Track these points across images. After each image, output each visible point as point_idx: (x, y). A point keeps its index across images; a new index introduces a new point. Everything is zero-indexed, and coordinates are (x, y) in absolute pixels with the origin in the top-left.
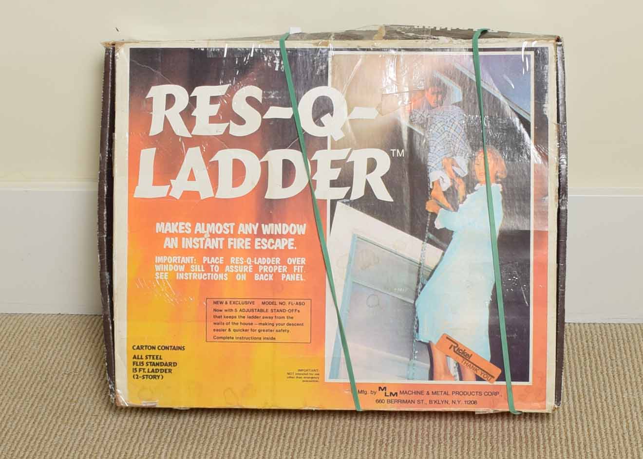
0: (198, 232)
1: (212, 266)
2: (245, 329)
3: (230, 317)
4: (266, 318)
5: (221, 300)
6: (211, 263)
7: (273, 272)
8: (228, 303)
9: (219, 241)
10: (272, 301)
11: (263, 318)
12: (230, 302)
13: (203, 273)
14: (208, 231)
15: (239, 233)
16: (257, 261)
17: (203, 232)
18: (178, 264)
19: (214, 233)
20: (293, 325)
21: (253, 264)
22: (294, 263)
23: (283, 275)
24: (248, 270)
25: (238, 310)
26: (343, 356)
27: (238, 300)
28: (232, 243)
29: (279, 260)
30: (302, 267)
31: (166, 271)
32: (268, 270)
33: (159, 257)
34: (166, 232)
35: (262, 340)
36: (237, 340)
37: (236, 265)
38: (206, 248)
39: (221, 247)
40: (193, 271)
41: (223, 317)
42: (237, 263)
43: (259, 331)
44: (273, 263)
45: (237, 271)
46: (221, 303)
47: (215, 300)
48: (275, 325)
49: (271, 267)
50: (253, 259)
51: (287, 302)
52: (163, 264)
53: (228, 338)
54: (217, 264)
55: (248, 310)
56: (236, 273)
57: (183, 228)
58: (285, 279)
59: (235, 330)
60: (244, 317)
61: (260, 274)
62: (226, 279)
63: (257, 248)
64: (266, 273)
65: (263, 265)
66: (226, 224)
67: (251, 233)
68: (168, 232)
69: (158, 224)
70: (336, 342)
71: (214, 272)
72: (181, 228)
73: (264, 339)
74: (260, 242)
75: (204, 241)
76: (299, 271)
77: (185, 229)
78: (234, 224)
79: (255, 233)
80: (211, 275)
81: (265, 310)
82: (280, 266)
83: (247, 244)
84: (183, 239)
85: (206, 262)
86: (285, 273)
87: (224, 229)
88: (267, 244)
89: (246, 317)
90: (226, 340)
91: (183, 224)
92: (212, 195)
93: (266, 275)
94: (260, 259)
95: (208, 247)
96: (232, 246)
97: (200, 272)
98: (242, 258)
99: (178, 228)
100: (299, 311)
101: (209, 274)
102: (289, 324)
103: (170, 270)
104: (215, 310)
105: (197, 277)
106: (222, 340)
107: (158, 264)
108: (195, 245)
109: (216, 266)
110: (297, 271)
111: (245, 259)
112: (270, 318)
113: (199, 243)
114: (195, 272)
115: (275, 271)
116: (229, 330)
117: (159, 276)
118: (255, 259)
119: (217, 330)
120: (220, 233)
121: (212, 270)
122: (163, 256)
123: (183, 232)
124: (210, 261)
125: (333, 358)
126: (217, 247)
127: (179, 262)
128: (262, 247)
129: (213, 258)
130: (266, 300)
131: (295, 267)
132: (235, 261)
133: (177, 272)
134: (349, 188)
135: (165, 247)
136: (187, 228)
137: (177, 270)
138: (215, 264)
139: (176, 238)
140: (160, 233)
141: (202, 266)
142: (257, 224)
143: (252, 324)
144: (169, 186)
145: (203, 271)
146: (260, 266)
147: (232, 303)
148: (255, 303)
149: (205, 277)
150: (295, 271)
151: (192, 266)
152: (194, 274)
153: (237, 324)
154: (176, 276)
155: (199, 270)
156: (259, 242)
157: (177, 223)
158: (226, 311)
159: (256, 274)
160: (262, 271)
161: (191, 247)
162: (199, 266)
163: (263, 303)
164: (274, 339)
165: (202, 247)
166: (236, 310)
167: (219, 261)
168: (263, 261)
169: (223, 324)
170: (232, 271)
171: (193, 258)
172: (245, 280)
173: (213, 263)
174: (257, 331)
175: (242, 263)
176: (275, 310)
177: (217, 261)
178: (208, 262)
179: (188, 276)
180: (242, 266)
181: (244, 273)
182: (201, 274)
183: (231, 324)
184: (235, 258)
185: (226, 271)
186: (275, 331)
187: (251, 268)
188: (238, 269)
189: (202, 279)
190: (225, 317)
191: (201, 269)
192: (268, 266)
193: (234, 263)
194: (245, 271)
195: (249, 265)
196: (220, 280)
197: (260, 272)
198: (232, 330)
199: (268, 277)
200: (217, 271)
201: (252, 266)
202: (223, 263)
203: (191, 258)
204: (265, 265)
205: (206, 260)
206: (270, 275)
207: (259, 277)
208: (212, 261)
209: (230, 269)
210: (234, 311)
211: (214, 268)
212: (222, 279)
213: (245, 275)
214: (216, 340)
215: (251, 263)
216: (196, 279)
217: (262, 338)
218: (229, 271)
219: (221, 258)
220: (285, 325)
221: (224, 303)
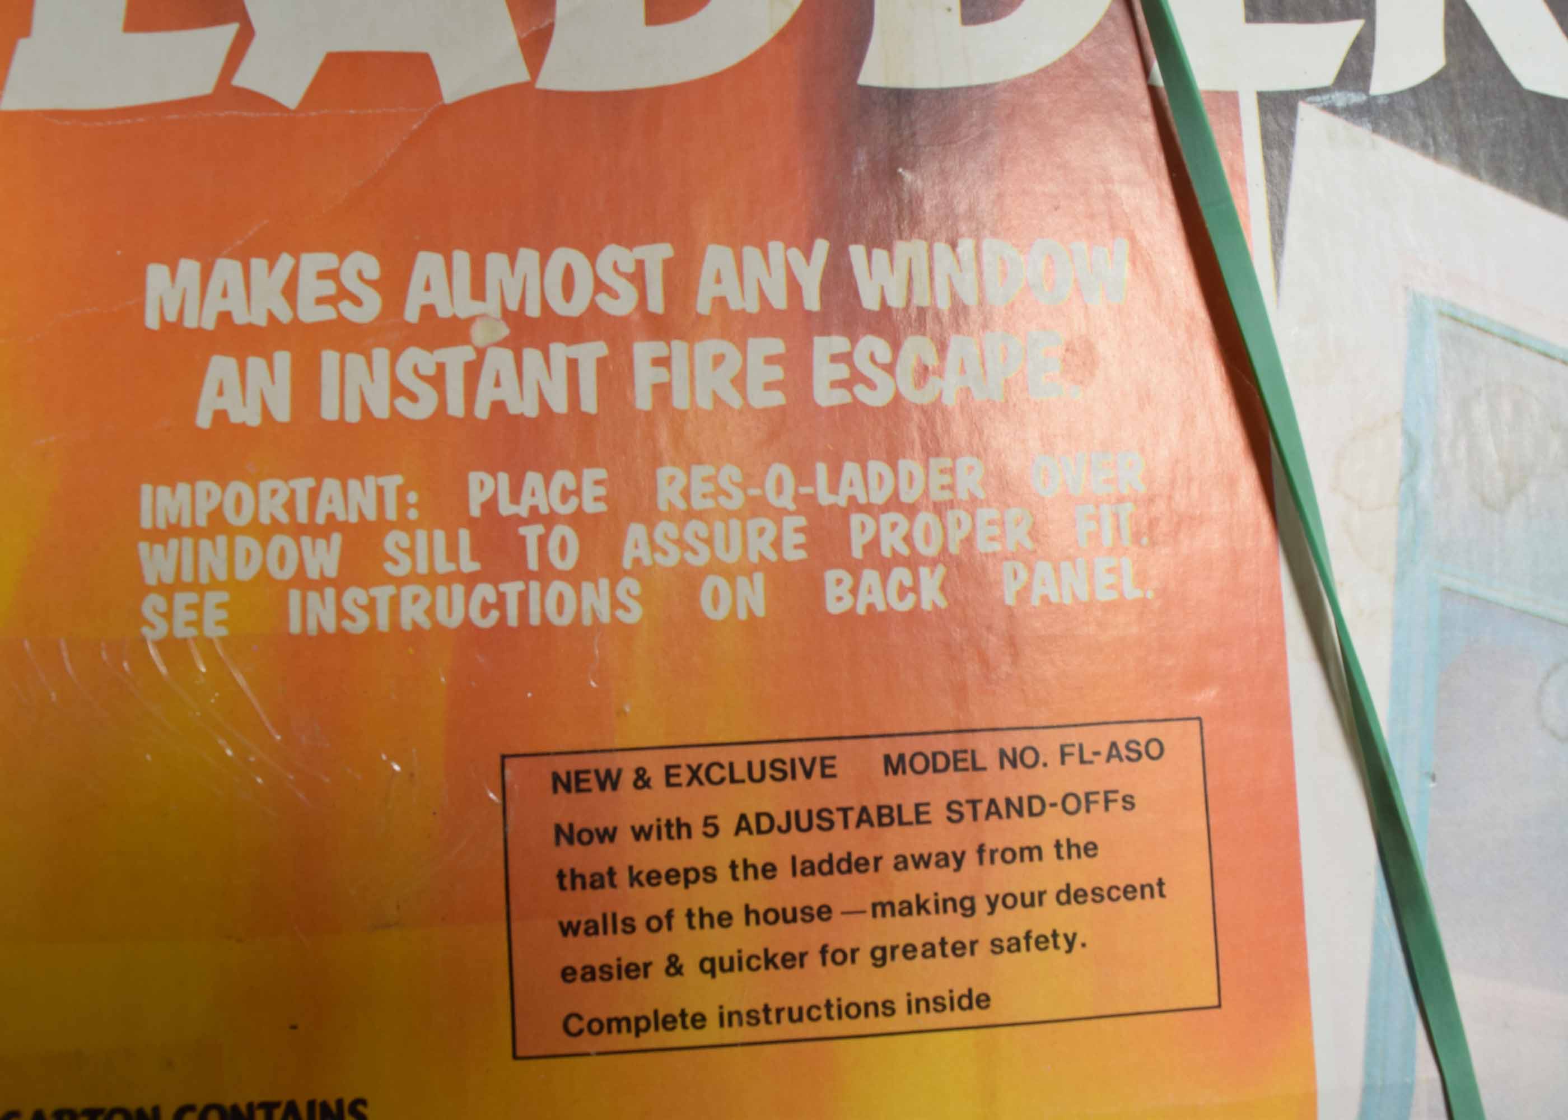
0: (428, 310)
1: (531, 533)
2: (778, 949)
3: (672, 876)
4: (922, 861)
5: (601, 763)
6: (523, 511)
7: (944, 556)
8: (656, 775)
9: (573, 364)
10: (948, 744)
11: (901, 863)
12: (670, 772)
13: (470, 581)
14: (492, 306)
15: (703, 305)
16: (834, 488)
17: (465, 307)
18: (297, 531)
19: (533, 310)
20: (1098, 895)
21: (807, 504)
23: (1008, 567)
24: (777, 544)
25: (727, 824)
26: (1426, 1071)
27: (723, 756)
28: (661, 375)
29: (980, 470)
31: (215, 585)
32: (908, 539)
33: (164, 491)
34: (209, 323)
35: (901, 1020)
36: (729, 1034)
37: (691, 514)
38: (482, 411)
39: (589, 404)
40: (402, 569)
41: (622, 877)
42: (698, 503)
43: (881, 957)
44: (937, 495)
45: (701, 559)
46: (609, 780)
47: (564, 766)
48: (982, 906)
49: (924, 517)
50: (804, 475)
51: (1048, 744)
52: (196, 532)
53: (667, 1023)
54: (567, 520)
55: (793, 821)
56: (700, 573)
57: (329, 288)
58: (1023, 593)
59: (711, 966)
60: (769, 871)
61: (855, 569)
62: (634, 615)
63: (826, 396)
64: (898, 559)
65: (875, 511)
66: (612, 254)
67: (779, 301)
68: (225, 317)
69: (157, 275)
70: (1374, 985)
71: (546, 574)
72: (310, 287)
73: (914, 1005)
74: (846, 358)
75: (473, 371)
76: (1108, 540)
77: (344, 293)
78: (665, 250)
79: (812, 302)
80: (523, 597)
81: (909, 815)
82: (984, 514)
83: (760, 373)
84: (330, 359)
85: (490, 505)
86: (1020, 554)
87: (600, 286)
88: (890, 368)
89: (784, 868)
90: (652, 1038)
91: (328, 260)
92: (520, 74)
93: (901, 575)
94: (851, 470)
95: (498, 407)
96: (662, 392)
97: (448, 579)
98: (730, 473)
99: (290, 291)
100: (1129, 803)
101: (512, 589)
102: (1070, 895)
103: (245, 573)
104: (567, 835)
105: (430, 611)
106: (626, 1040)
107: (158, 536)
108: (413, 398)
109: (560, 530)
110: (1094, 537)
111: (751, 479)
112: (943, 860)
113: (438, 380)
114: (413, 578)
115: (954, 549)
116: (674, 966)
117: (168, 616)
118: (822, 470)
119: (590, 974)
120: (576, 307)
121: (533, 564)
122: (192, 482)
123: (327, 313)
124: (515, 497)
125: (1367, 1090)
126: (560, 405)
127: (302, 517)
128: (861, 391)
129: (533, 479)
130: (908, 746)
132: (686, 494)
133: (290, 584)
134: (1353, 27)
135: (204, 420)
136: (352, 284)
137: (289, 572)
138: (550, 520)
139: (283, 359)
140: (172, 329)
141: (464, 536)
142: (821, 247)
143: (824, 912)
144: (229, 31)
145: (469, 565)
146: (856, 519)
147: (685, 775)
148: (840, 768)
149: (486, 608)
150: (1083, 542)
151: (394, 541)
152: (408, 592)
153: (724, 919)
154: (284, 616)
155: (443, 566)
156: (835, 358)
157: (286, 262)
158: (640, 833)
159: (831, 576)
160: (873, 545)
161: (381, 410)
162: (440, 536)
163: (894, 766)
164: (983, 1001)
165: (456, 407)
166: (709, 821)
167: (578, 492)
168: (873, 481)
169: (629, 926)
170: (672, 559)
171: (398, 480)
172: (760, 612)
173: (534, 509)
174: (863, 957)
175: (737, 501)
176: (974, 803)
177: (565, 495)
178: (506, 508)
179: (371, 608)
180: (735, 524)
181: (756, 568)
182: (459, 589)
183: (680, 920)
184: (688, 473)
185: (627, 564)
186: (983, 949)
187: (797, 530)
188: (709, 541)
189: (467, 622)
190: (634, 879)
191: (452, 554)
192: (911, 511)
193: (681, 505)
194: (754, 558)
195: (784, 512)
196: (587, 620)
197: (857, 553)
198: (690, 964)
199: (915, 589)
200: (568, 564)
201: (801, 521)
202: (602, 507)
203: (383, 481)
204: (886, 508)
205: (487, 494)
206: (924, 571)
207: (854, 591)
208: (527, 500)
209: (654, 547)
210: (698, 828)
211: (543, 541)
212: (605, 618)
213: (759, 577)
214: (586, 1042)
215: (797, 498)
216: (426, 623)
217: (901, 1006)
218: (647, 561)
219: (590, 475)
220: (1049, 899)
221: (628, 777)
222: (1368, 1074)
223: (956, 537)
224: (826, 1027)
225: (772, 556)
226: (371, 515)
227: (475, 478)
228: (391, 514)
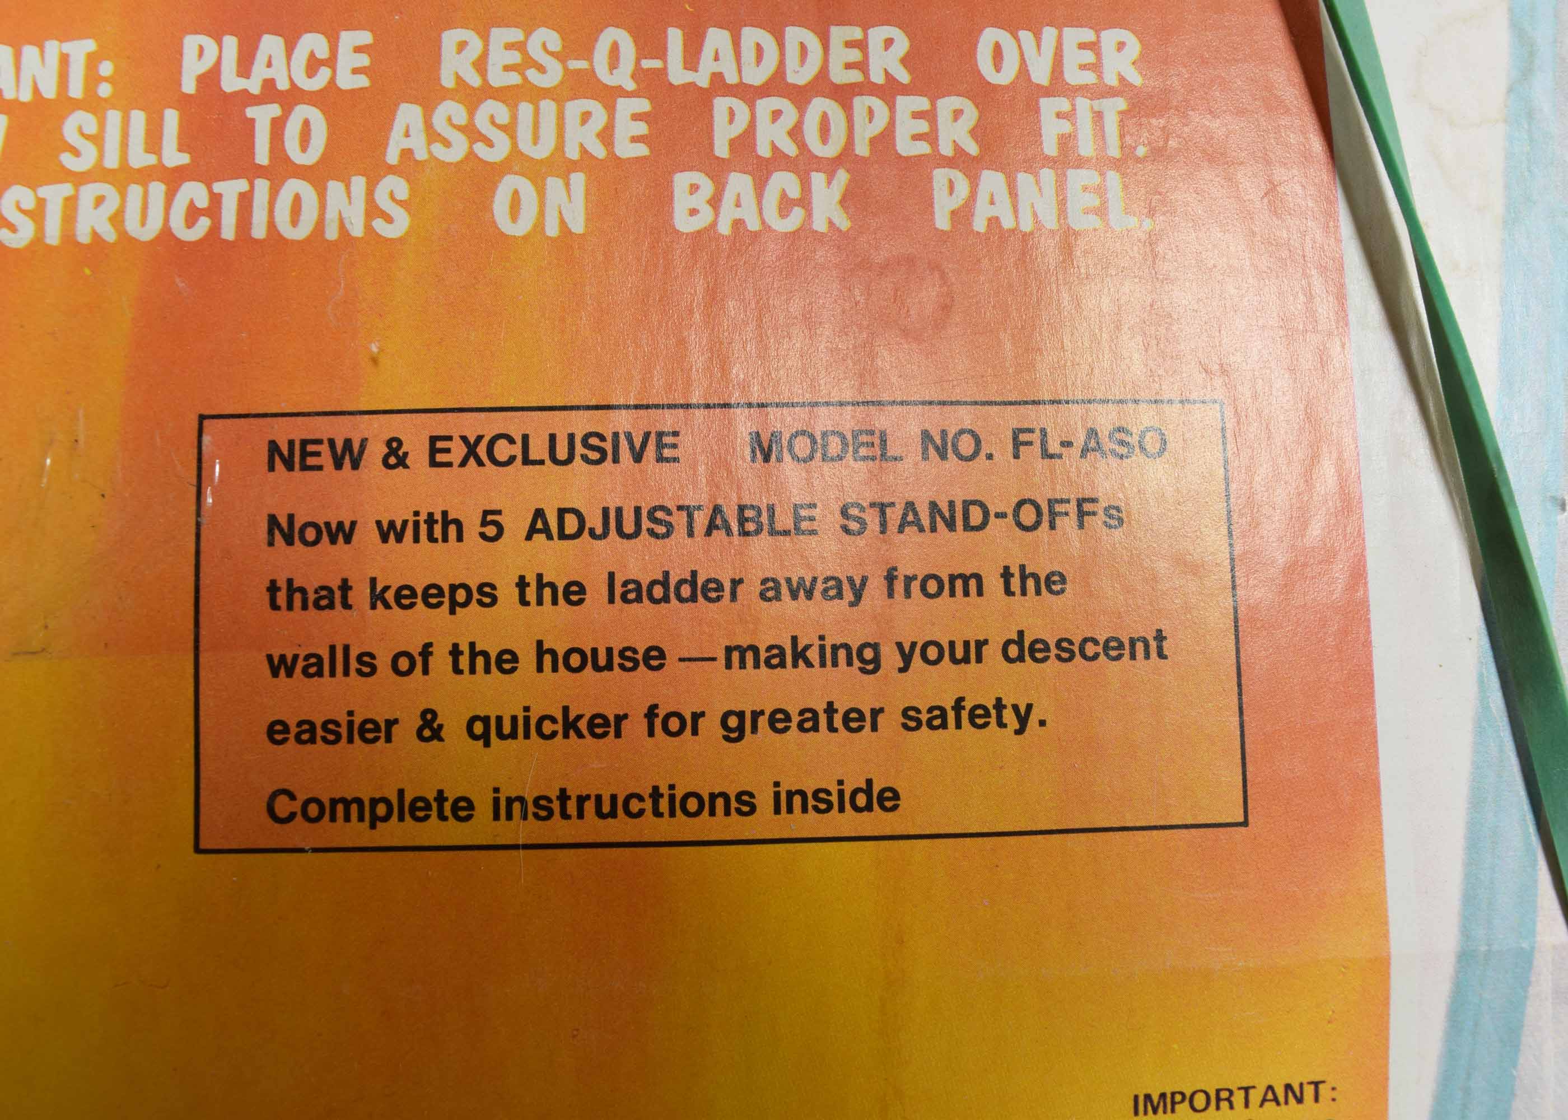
1: (263, 115)
2: (583, 708)
3: (432, 596)
4: (802, 589)
5: (339, 430)
6: (254, 86)
7: (846, 156)
8: (417, 450)
10: (846, 421)
11: (771, 591)
12: (435, 445)
13: (174, 178)
16: (691, 62)
20: (1065, 651)
21: (651, 83)
22: (1041, 74)
23: (940, 176)
24: (606, 136)
25: (517, 523)
27: (515, 425)
29: (902, 44)
30: (1114, 107)
32: (796, 133)
35: (765, 819)
36: (507, 832)
37: (488, 92)
41: (360, 595)
42: (498, 78)
43: (737, 727)
44: (840, 76)
45: (497, 153)
46: (349, 455)
47: (284, 432)
48: (890, 658)
49: (820, 105)
50: (650, 43)
51: (995, 427)
53: (418, 810)
54: (313, 98)
55: (613, 524)
56: (495, 172)
58: (962, 215)
59: (485, 730)
60: (575, 593)
61: (718, 173)
62: (397, 227)
64: (779, 160)
65: (749, 94)
70: (1476, 803)
71: (280, 169)
73: (785, 802)
76: (1086, 147)
80: (245, 201)
81: (785, 521)
82: (907, 104)
85: (210, 79)
86: (959, 160)
89: (596, 589)
90: (395, 832)
94: (717, 38)
97: (144, 176)
98: (545, 40)
100: (1114, 518)
101: (230, 189)
102: (1024, 649)
104: (285, 530)
105: (117, 219)
106: (357, 832)
109: (302, 112)
110: (1066, 142)
112: (834, 588)
114: (99, 174)
115: (862, 149)
116: (430, 727)
118: (675, 37)
119: (309, 734)
121: (262, 156)
124: (245, 68)
125: (1465, 957)
129: (271, 45)
130: (786, 422)
131: (1049, 106)
132: (481, 65)
138: (290, 98)
141: (172, 119)
143: (655, 658)
145: (174, 157)
146: (721, 104)
147: (458, 451)
148: (685, 448)
149: (193, 214)
150: (1050, 147)
151: (76, 125)
152: (89, 193)
153: (508, 662)
155: (140, 158)
158: (390, 533)
159: (682, 180)
160: (745, 142)
162: (139, 119)
163: (765, 450)
164: (888, 795)
166: (489, 517)
167: (331, 62)
168: (748, 54)
169: (367, 664)
170: (456, 152)
171: (90, 45)
172: (578, 226)
173: (269, 84)
174: (710, 726)
175: (553, 76)
176: (882, 508)
177: (313, 65)
178: (231, 82)
179: (38, 214)
180: (548, 107)
181: (573, 166)
182: (158, 189)
183: (442, 660)
184: (485, 38)
185: (392, 157)
186: (890, 722)
187: (636, 117)
188: (510, 129)
189: (166, 233)
190: (378, 598)
191: (154, 142)
192: (800, 96)
193: (475, 80)
194: (573, 153)
195: (620, 92)
196: (332, 233)
197: (722, 150)
198: (453, 725)
199: (805, 202)
200: (311, 157)
201: (643, 105)
202: (363, 81)
203: (68, 47)
204: (766, 90)
205: (208, 62)
206: (818, 179)
207: (715, 202)
208: (260, 72)
209: (433, 136)
210: (472, 527)
211: (278, 126)
212: (357, 230)
213: (578, 180)
214: (299, 833)
215: (638, 74)
216: (110, 235)
217: (764, 800)
218: (421, 155)
219: (348, 39)
220: (992, 652)
221: (377, 450)
222: (1466, 933)
223: (865, 133)
224: (651, 828)
225: (599, 151)
226: (49, 91)
227: (191, 43)
228: (76, 90)
